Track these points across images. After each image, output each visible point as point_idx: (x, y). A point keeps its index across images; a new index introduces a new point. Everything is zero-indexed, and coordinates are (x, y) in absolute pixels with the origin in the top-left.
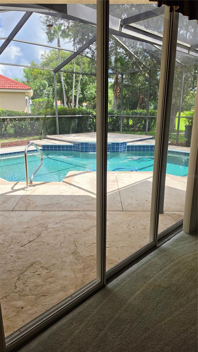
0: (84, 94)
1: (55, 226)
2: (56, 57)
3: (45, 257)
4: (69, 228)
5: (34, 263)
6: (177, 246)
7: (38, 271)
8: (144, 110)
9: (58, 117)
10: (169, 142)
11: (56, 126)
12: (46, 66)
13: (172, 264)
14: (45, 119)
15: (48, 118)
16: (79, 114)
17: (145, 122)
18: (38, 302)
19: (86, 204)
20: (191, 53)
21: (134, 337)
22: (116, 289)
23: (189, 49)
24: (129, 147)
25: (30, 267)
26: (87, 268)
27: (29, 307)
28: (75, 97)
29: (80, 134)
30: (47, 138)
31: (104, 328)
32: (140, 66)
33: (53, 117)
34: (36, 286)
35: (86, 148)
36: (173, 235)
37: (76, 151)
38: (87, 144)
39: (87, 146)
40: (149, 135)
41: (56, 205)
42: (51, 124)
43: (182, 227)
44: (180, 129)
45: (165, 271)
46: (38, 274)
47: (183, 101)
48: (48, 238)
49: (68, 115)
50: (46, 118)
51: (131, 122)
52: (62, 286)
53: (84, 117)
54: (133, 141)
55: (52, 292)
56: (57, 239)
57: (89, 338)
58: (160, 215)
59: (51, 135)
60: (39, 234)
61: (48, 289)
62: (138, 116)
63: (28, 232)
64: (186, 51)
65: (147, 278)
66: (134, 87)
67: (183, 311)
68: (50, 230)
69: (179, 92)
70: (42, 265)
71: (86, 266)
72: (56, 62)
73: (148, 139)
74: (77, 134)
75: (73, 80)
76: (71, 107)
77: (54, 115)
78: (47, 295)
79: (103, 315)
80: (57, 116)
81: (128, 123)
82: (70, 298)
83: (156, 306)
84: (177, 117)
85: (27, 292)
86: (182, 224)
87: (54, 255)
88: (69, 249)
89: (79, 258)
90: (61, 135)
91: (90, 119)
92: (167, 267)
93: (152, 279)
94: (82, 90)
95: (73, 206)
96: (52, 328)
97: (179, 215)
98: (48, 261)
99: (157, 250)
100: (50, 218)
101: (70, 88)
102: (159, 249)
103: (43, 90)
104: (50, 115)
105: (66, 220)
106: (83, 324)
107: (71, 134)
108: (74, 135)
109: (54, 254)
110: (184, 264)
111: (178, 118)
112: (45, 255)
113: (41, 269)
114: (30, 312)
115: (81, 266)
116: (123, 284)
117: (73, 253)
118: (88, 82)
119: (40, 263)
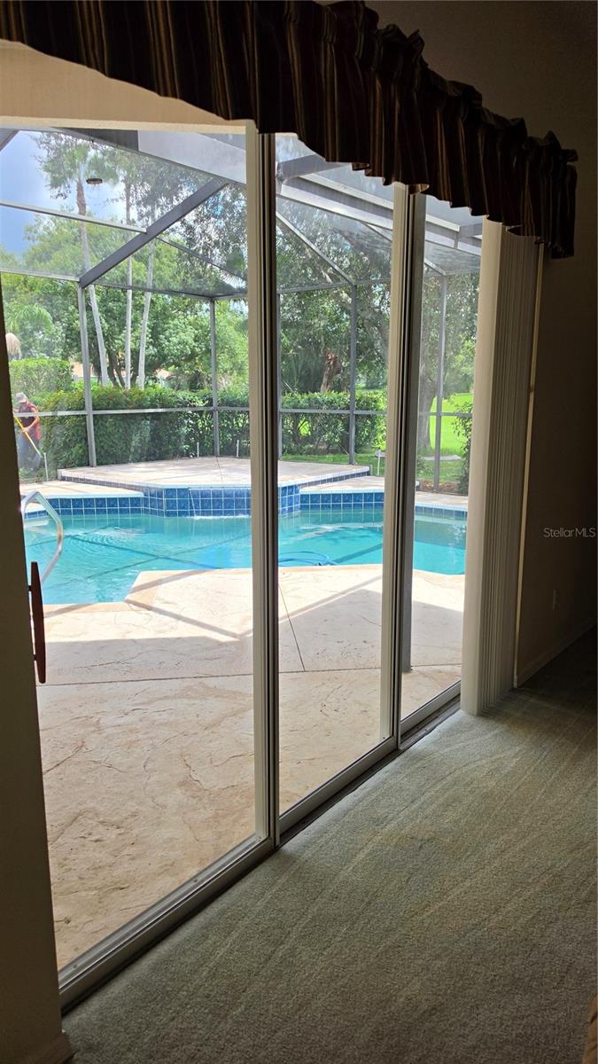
0: (160, 345)
1: (121, 721)
2: (73, 233)
3: (108, 798)
4: (161, 724)
5: (80, 814)
6: (450, 745)
7: (94, 832)
8: (341, 394)
9: (94, 415)
10: (417, 483)
11: (86, 439)
12: (40, 260)
13: (439, 786)
14: (52, 422)
15: (63, 417)
16: (155, 407)
17: (347, 427)
18: (105, 904)
19: (201, 659)
20: (462, 246)
21: (361, 949)
22: (307, 852)
23: (456, 236)
24: (304, 498)
25: (71, 825)
26: (224, 817)
27: (85, 918)
28: (135, 353)
29: (161, 464)
30: (59, 477)
31: (286, 938)
32: (325, 271)
33: (78, 416)
34: (96, 869)
35: (183, 505)
36: (440, 720)
37: (153, 512)
38: (183, 492)
39: (183, 497)
40: (361, 463)
41: (116, 666)
42: (73, 435)
43: (459, 701)
44: (441, 447)
45: (423, 803)
46: (96, 841)
47: (445, 369)
48: (108, 751)
49: (123, 409)
50: (56, 418)
51: (305, 429)
52: (164, 863)
53: (171, 413)
54: (316, 483)
55: (140, 879)
56: (133, 752)
57: (253, 962)
58: (404, 676)
59: (71, 467)
60: (80, 744)
61: (127, 872)
62: (324, 410)
63: (47, 739)
64: (449, 242)
65: (378, 822)
66: (309, 327)
67: (470, 887)
68: (110, 731)
69: (435, 343)
70: (102, 819)
71: (221, 812)
72: (71, 251)
73: (359, 475)
74: (150, 464)
75: (126, 302)
76: (123, 384)
77: (81, 410)
78: (128, 887)
79: (280, 910)
80: (89, 412)
81: (296, 429)
82: (192, 884)
83: (407, 881)
84: (433, 414)
85: (73, 884)
86: (459, 695)
87: (132, 791)
88: (170, 775)
89: (199, 794)
90: (103, 469)
91: (186, 418)
92: (428, 795)
93: (394, 823)
94: (155, 333)
95: (165, 665)
96: (158, 950)
97: (452, 675)
98: (117, 809)
99: (401, 757)
100: (103, 701)
101: (119, 326)
102: (405, 754)
103: (32, 332)
104: (69, 410)
105: (149, 703)
106: (235, 935)
107: (132, 464)
108: (142, 466)
109: (133, 789)
110: (469, 785)
111: (435, 417)
112: (107, 793)
113: (101, 828)
114: (89, 928)
115: (209, 813)
116: (323, 839)
117: (182, 784)
118: (173, 310)
119: (96, 814)
